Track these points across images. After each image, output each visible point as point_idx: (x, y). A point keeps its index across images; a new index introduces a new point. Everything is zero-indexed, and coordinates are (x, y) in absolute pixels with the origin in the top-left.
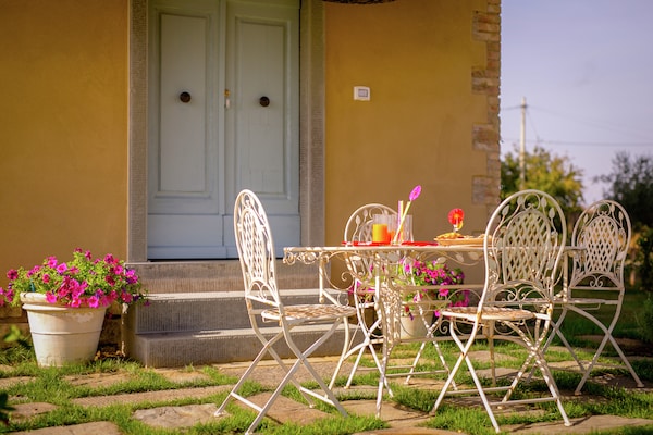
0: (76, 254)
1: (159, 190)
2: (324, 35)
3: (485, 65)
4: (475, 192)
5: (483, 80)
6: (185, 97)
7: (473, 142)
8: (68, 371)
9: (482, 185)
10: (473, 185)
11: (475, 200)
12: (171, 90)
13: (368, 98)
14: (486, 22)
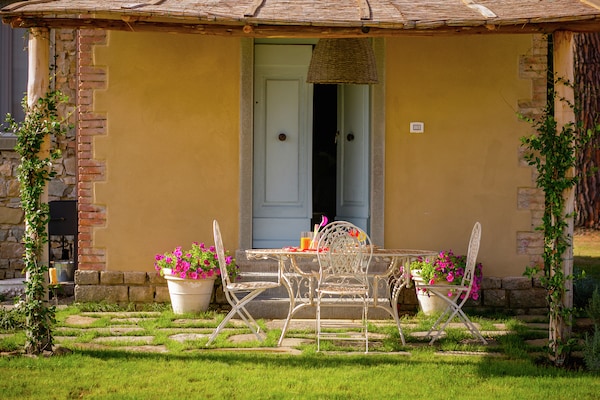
0: (193, 245)
1: (265, 201)
2: (384, 87)
3: (532, 98)
4: (520, 200)
5: (529, 110)
6: (282, 137)
7: (519, 160)
8: (185, 317)
9: (527, 195)
10: (518, 194)
11: (520, 207)
12: (273, 132)
13: (422, 131)
14: (533, 62)
